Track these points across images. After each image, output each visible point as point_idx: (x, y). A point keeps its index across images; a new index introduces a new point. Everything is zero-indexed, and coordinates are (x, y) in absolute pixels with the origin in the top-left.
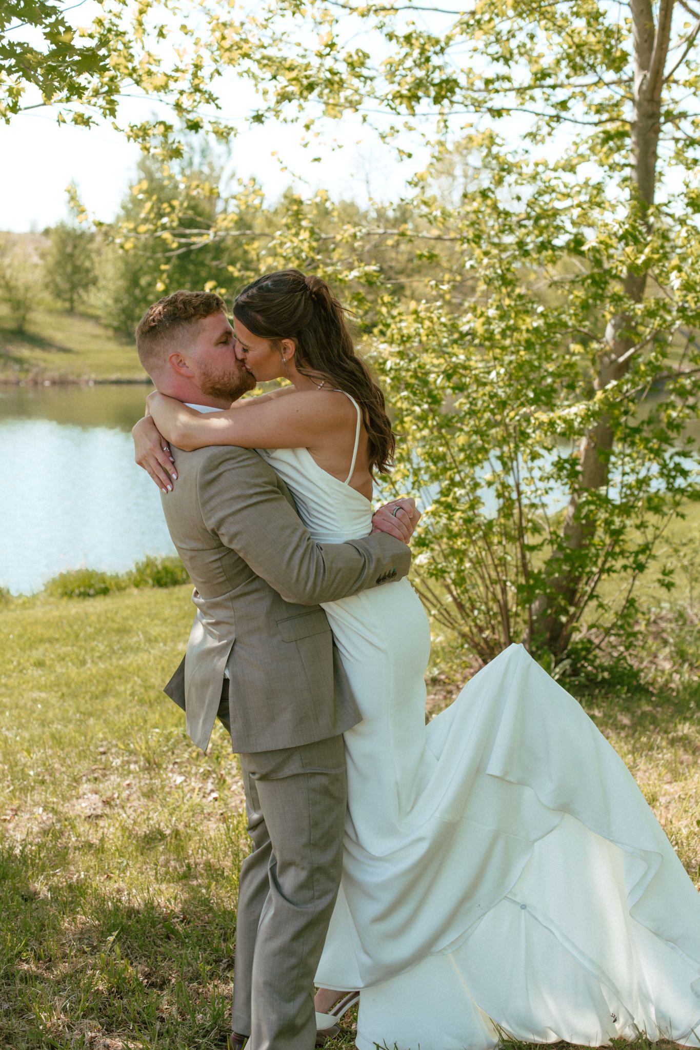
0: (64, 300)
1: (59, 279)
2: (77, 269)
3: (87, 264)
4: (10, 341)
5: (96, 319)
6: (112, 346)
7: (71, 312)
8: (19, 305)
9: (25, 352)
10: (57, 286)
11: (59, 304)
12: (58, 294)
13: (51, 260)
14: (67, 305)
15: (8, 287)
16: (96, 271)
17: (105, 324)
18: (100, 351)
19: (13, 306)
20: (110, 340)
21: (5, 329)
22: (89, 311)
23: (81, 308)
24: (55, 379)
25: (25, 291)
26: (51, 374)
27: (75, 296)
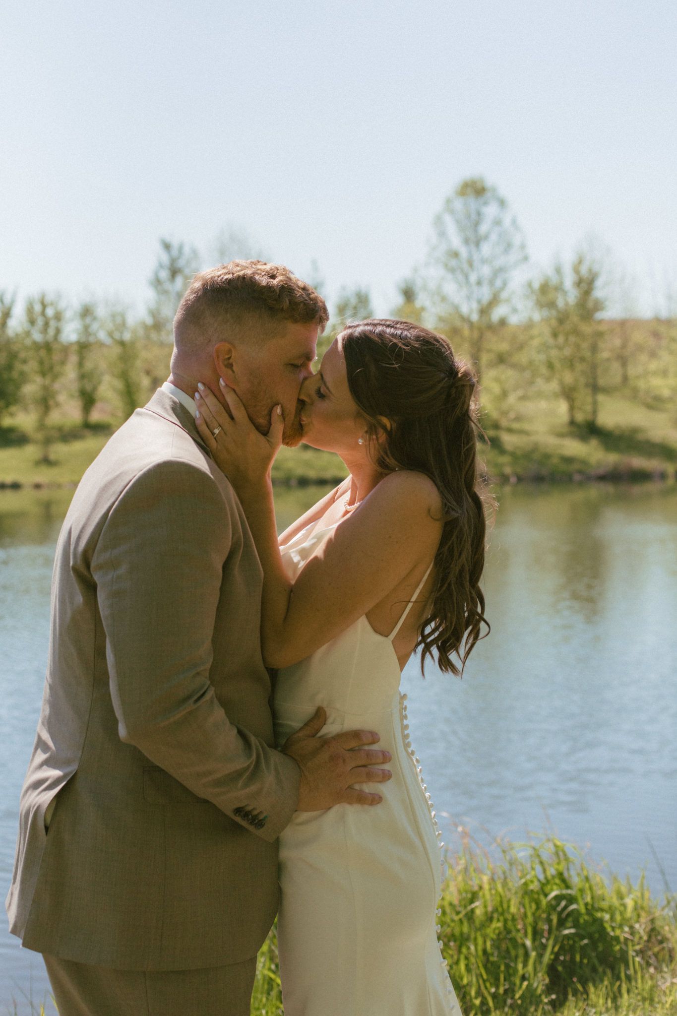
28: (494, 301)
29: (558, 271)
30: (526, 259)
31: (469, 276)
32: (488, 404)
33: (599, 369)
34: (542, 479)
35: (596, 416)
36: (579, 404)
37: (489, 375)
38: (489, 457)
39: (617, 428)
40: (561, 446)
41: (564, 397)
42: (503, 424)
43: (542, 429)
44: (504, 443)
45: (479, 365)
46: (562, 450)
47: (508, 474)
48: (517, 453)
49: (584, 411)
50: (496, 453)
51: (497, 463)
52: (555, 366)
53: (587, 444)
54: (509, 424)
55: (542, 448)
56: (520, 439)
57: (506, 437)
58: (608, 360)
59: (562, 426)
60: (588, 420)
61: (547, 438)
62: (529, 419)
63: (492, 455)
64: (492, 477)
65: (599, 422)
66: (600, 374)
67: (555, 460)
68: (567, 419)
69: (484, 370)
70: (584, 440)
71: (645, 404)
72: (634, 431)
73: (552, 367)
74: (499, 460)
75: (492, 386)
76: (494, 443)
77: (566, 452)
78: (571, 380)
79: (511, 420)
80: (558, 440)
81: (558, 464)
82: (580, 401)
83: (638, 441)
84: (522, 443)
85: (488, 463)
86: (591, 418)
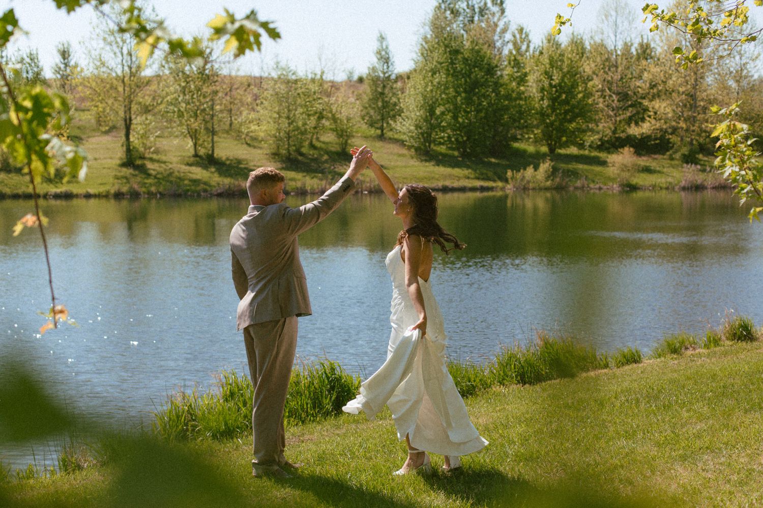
0: (377, 128)
1: (372, 112)
2: (386, 104)
3: (394, 100)
4: (334, 161)
5: (402, 143)
6: (414, 163)
7: (381, 137)
8: (344, 134)
10: (371, 117)
11: (373, 132)
12: (372, 124)
13: (366, 98)
14: (379, 132)
15: (335, 119)
16: (402, 105)
17: (408, 146)
18: (406, 167)
19: (337, 134)
20: (412, 158)
21: (331, 152)
22: (396, 136)
23: (389, 134)
24: (371, 189)
25: (347, 122)
26: (368, 185)
27: (385, 125)
31: (122, 48)
32: (136, 141)
33: (215, 118)
34: (179, 196)
35: (213, 151)
36: (200, 142)
37: (137, 120)
38: (139, 179)
39: (228, 159)
40: (190, 172)
41: (189, 138)
42: (147, 155)
43: (175, 160)
44: (149, 169)
45: (130, 113)
46: (191, 175)
47: (154, 192)
48: (158, 176)
49: (206, 148)
50: (143, 176)
51: (146, 183)
52: (183, 115)
53: (207, 170)
54: (151, 156)
55: (177, 173)
56: (160, 167)
57: (149, 165)
58: (221, 111)
59: (189, 157)
60: (208, 154)
61: (179, 166)
62: (165, 152)
63: (141, 177)
64: (142, 193)
65: (215, 155)
66: (216, 122)
67: (186, 182)
68: (192, 152)
69: (133, 117)
70: (205, 167)
71: (247, 144)
72: (239, 162)
73: (181, 114)
74: (146, 181)
75: (139, 129)
76: (142, 169)
77: (194, 177)
78: (195, 125)
79: (153, 153)
80: (187, 168)
81: (189, 185)
82: (201, 140)
83: (242, 169)
84: (162, 169)
85: (139, 183)
86: (210, 152)
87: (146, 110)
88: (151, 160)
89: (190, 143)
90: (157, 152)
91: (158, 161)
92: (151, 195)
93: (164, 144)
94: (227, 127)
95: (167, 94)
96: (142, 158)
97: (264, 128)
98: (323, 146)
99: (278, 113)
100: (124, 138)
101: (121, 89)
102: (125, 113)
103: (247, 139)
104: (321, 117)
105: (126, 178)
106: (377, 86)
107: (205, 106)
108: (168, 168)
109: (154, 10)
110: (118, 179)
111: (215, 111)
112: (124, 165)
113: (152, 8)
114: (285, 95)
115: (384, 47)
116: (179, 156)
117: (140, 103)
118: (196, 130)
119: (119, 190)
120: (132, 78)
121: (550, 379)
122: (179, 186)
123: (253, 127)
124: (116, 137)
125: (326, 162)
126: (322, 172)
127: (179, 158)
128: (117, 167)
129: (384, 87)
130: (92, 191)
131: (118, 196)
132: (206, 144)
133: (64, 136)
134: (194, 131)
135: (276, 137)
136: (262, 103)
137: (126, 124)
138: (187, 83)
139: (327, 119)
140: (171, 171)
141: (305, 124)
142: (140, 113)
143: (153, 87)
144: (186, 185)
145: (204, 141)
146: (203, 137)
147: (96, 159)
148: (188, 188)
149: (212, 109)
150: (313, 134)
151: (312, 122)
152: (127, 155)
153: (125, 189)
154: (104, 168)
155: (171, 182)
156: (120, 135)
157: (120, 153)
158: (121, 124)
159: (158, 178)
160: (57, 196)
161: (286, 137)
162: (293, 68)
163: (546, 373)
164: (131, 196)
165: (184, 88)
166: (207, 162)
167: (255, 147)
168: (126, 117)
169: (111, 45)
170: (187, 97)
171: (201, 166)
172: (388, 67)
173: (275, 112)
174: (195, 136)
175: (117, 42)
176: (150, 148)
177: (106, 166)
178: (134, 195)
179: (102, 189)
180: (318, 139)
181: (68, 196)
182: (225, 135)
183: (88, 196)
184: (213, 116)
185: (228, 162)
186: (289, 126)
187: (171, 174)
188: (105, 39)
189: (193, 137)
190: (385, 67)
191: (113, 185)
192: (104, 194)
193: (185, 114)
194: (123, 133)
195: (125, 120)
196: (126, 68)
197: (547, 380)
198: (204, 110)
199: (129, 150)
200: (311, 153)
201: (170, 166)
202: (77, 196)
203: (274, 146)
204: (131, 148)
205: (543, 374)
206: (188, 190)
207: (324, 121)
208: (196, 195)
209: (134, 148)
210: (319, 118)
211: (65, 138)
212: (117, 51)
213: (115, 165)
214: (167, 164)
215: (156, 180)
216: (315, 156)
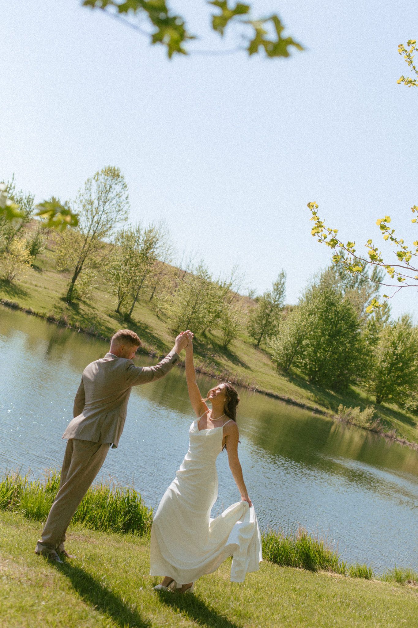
0: (256, 339)
1: (256, 326)
2: (268, 323)
3: (275, 322)
4: (216, 351)
5: (270, 356)
6: (274, 373)
7: (256, 346)
8: (230, 334)
9: (224, 361)
10: (254, 329)
11: (251, 340)
12: (253, 335)
13: (255, 314)
14: (256, 342)
15: (227, 321)
16: (279, 328)
17: (274, 360)
18: (266, 374)
19: (225, 333)
20: (273, 369)
21: (216, 344)
22: (267, 349)
23: (262, 346)
24: (235, 381)
25: (236, 326)
26: (234, 377)
27: (262, 339)
28: (103, 234)
29: (138, 231)
30: (126, 219)
31: (94, 217)
32: (79, 286)
33: (141, 289)
34: (94, 335)
35: (131, 312)
36: (124, 303)
37: (85, 271)
38: (70, 313)
39: (139, 322)
40: (108, 322)
41: (118, 297)
42: (82, 298)
43: (102, 309)
44: (80, 308)
45: (82, 265)
46: (108, 324)
47: (77, 326)
48: (85, 316)
49: (126, 308)
50: (74, 313)
51: (73, 318)
52: (119, 279)
53: (122, 325)
54: (85, 300)
55: (99, 319)
56: (88, 310)
57: (82, 306)
58: (147, 286)
59: (112, 311)
60: (126, 313)
61: (103, 314)
62: (96, 301)
63: (72, 313)
64: (68, 324)
65: (131, 316)
66: (141, 292)
67: (102, 327)
68: (116, 308)
69: (83, 267)
70: (121, 322)
71: (157, 316)
72: (147, 327)
73: (118, 279)
74: (75, 317)
75: (84, 278)
76: (75, 307)
77: (110, 326)
78: (124, 290)
79: (87, 298)
80: (108, 318)
81: (104, 331)
82: (126, 301)
83: (147, 333)
84: (89, 312)
85: (69, 316)
86: (129, 313)
87: (95, 266)
88: (85, 303)
89: (116, 301)
90: (90, 299)
91: (89, 306)
92: (74, 328)
93: (99, 294)
94: (148, 299)
95: (114, 260)
96: (79, 299)
97: (174, 309)
98: (212, 337)
99: (188, 302)
100: (71, 281)
101: (82, 245)
102: (79, 262)
103: (159, 313)
104: (218, 316)
105: (62, 309)
106: (266, 308)
107: (138, 278)
108: (94, 313)
109: (127, 198)
110: (55, 308)
111: (142, 284)
112: (63, 299)
113: (126, 196)
114: (197, 291)
115: (282, 282)
116: (106, 307)
117: (92, 260)
118: (124, 293)
119: (53, 316)
120: (93, 240)
121: (296, 566)
122: (96, 328)
123: (166, 306)
124: (65, 277)
125: (209, 350)
126: (204, 356)
127: (105, 309)
128: (58, 300)
129: (271, 311)
130: (33, 310)
131: (51, 320)
132: (128, 305)
133: (29, 264)
134: (123, 293)
135: (180, 319)
136: (179, 291)
137: (76, 271)
138: (131, 257)
139: (223, 319)
140: (96, 316)
141: (204, 317)
142: (90, 267)
143: (106, 252)
144: (102, 330)
145: (127, 303)
146: (129, 300)
147: (45, 288)
148: (103, 332)
149: (142, 282)
150: (208, 326)
151: (210, 317)
152: (68, 293)
153: (57, 317)
154: (49, 296)
155: (92, 324)
156: (69, 277)
157: (64, 290)
158: (73, 269)
159: (84, 318)
160: (7, 304)
161: (187, 322)
162: (209, 273)
163: (295, 561)
164: (59, 323)
165: (128, 260)
166: (123, 319)
167: (162, 320)
168: (78, 266)
169: (87, 212)
170: (127, 267)
171: (118, 320)
172: (279, 298)
173: (185, 300)
174: (122, 297)
175: (92, 211)
176: (87, 294)
177: (51, 296)
178: (62, 324)
179: (41, 311)
180: (210, 331)
181: (15, 307)
182: (144, 305)
183: (29, 312)
184: (140, 287)
185: (138, 324)
186: (192, 314)
187: (94, 318)
188: (84, 206)
189: (121, 297)
190: (277, 297)
191: (50, 311)
192: (41, 315)
193: (121, 278)
194: (72, 276)
195: (77, 268)
196: (91, 231)
197: (293, 566)
198: (136, 281)
199: (71, 290)
200: (201, 339)
201: (97, 312)
202: (21, 309)
203: (177, 324)
204: (74, 289)
205: (292, 561)
206: (102, 334)
207: (219, 320)
208: (106, 339)
209: (75, 290)
210: (216, 315)
211: (29, 265)
212: (90, 217)
213: (58, 297)
214: (95, 310)
215: (82, 319)
216: (203, 342)
